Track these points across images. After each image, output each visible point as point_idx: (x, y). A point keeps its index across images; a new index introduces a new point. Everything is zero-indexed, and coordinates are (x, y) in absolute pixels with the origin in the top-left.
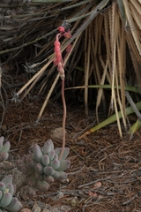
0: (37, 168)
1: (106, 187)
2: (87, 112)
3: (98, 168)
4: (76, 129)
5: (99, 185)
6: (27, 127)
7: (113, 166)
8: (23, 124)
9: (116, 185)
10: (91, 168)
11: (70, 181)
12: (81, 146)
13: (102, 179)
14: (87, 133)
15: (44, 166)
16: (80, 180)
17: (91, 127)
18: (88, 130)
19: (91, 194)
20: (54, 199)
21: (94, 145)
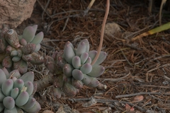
0: (65, 70)
1: (147, 103)
2: (150, 9)
3: (145, 78)
4: (133, 27)
5: (141, 98)
6: (74, 16)
7: (163, 80)
8: (71, 11)
9: (160, 103)
10: (136, 77)
11: (108, 89)
12: (132, 49)
13: (146, 93)
14: (145, 34)
15: (73, 68)
16: (120, 89)
17: (151, 29)
18: (146, 31)
19: (128, 107)
20: (85, 105)
21: (148, 51)
